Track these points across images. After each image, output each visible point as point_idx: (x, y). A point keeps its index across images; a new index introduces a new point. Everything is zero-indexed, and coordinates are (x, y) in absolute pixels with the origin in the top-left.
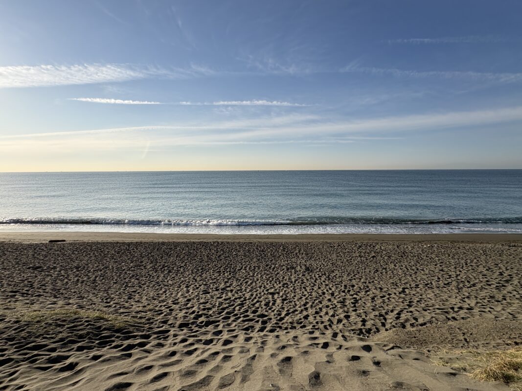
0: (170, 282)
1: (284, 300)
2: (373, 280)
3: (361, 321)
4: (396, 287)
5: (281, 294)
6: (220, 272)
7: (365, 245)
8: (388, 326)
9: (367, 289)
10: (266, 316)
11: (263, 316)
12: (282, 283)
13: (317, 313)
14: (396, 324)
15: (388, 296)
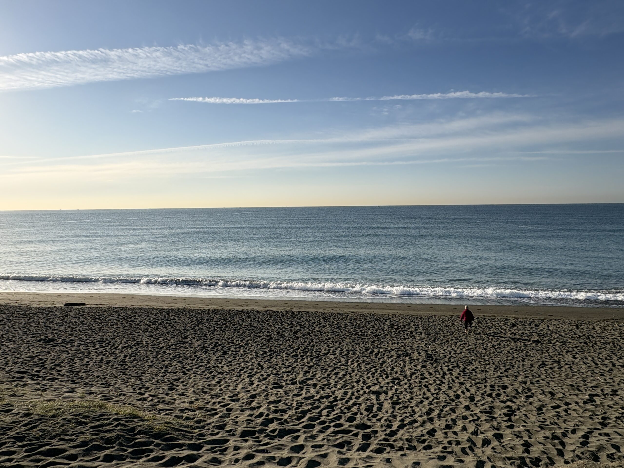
0: (226, 368)
1: (395, 404)
2: (537, 379)
3: (523, 445)
4: (577, 392)
5: (390, 394)
6: (297, 356)
7: (521, 322)
8: (568, 456)
9: (529, 394)
10: (369, 427)
11: (364, 426)
12: (390, 378)
13: (448, 427)
14: (582, 453)
15: (565, 407)
